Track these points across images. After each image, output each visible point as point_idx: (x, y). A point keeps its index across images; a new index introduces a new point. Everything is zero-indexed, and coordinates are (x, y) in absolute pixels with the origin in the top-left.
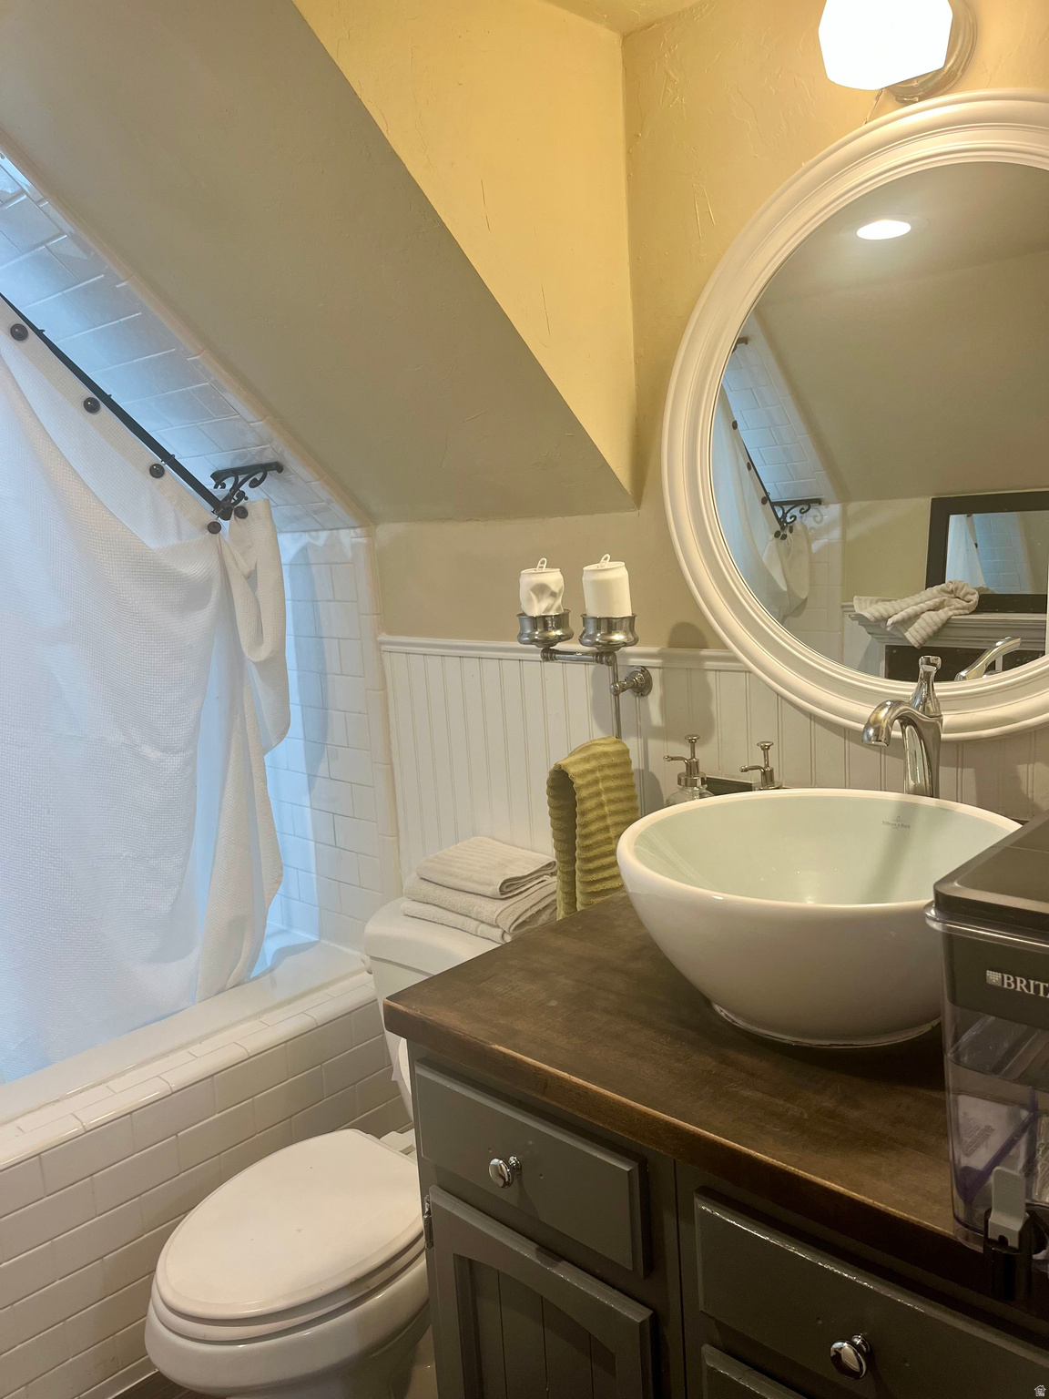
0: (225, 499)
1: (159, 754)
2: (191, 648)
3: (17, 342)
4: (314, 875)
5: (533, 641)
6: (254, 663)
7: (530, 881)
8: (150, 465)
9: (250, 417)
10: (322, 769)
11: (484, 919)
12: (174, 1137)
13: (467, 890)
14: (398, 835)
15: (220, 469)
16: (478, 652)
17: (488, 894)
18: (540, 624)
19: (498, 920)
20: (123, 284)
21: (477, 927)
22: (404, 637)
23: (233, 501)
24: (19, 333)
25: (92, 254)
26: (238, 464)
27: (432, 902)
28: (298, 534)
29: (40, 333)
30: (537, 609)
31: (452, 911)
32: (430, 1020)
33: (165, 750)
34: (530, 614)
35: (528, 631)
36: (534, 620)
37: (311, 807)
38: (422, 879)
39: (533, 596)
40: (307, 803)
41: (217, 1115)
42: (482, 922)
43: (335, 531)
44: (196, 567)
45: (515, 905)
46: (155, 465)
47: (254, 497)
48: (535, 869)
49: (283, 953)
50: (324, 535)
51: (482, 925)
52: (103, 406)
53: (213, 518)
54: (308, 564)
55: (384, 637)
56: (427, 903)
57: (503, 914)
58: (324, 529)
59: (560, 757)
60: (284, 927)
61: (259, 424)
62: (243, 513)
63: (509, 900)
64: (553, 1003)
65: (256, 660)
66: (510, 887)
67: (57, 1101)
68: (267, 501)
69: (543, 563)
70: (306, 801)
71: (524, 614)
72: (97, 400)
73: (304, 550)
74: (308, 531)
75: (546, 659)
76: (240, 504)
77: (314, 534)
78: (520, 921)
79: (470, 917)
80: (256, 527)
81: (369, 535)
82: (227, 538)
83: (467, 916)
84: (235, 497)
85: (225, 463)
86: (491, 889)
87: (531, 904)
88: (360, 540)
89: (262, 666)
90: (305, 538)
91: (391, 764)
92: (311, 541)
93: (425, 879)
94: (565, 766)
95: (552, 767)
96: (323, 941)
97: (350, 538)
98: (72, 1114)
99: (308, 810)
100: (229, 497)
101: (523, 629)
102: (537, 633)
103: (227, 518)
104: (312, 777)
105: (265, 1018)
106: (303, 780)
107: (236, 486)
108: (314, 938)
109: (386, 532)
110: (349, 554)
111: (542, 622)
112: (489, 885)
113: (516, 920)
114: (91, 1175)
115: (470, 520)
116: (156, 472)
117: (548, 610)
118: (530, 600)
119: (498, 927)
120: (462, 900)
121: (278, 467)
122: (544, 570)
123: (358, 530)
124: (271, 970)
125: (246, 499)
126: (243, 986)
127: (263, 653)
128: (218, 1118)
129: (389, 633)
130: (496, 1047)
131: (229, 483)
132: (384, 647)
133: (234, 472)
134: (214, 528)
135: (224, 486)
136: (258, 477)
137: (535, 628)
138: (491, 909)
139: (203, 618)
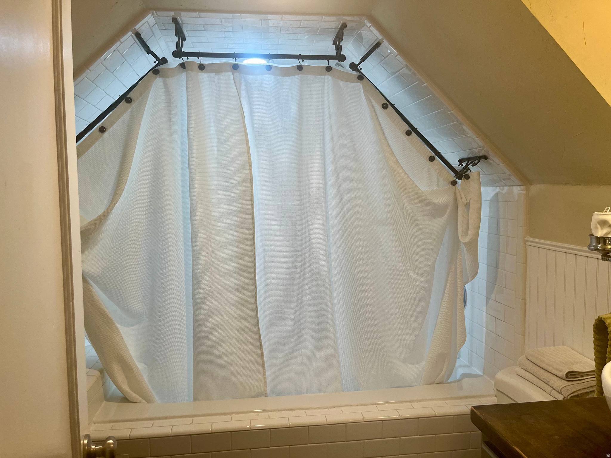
0: (461, 171)
1: (416, 276)
2: (434, 233)
3: (384, 110)
4: (484, 344)
5: (597, 250)
6: (463, 243)
7: (587, 376)
8: (429, 156)
9: (474, 136)
10: (493, 296)
11: (555, 388)
12: (399, 438)
13: (548, 370)
14: (524, 335)
15: (462, 158)
16: (575, 252)
17: (559, 376)
18: (602, 241)
19: (562, 391)
20: (425, 84)
21: (551, 391)
22: (539, 240)
23: (464, 172)
24: (385, 107)
25: (412, 71)
26: (470, 156)
27: (530, 371)
28: (495, 187)
29: (393, 106)
30: (600, 233)
31: (540, 379)
32: (488, 423)
33: (418, 274)
34: (596, 235)
35: (594, 244)
36: (599, 239)
37: (486, 313)
38: (527, 359)
39: (598, 226)
40: (485, 310)
41: (418, 436)
42: (554, 389)
43: (511, 187)
44: (441, 199)
45: (573, 386)
46: (431, 156)
47: (474, 170)
48: (590, 370)
49: (465, 376)
50: (506, 188)
51: (554, 391)
52: (413, 133)
53: (454, 179)
54: (498, 201)
55: (528, 238)
56: (528, 372)
57: (565, 388)
58: (506, 186)
59: (603, 314)
60: (468, 364)
61: (478, 140)
62: (468, 177)
63: (571, 382)
64: (556, 437)
65: (465, 242)
66: (571, 376)
67: (357, 405)
68: (479, 173)
69: (608, 209)
70: (484, 309)
71: (593, 235)
72: (412, 130)
73: (496, 195)
74: (499, 186)
75: (603, 259)
76: (467, 173)
77: (502, 187)
78: (574, 394)
79: (548, 385)
80: (472, 183)
81: (527, 190)
82: (459, 188)
83: (546, 384)
84: (465, 170)
85: (465, 155)
86: (561, 373)
87: (583, 387)
88: (522, 191)
89: (466, 244)
90: (498, 190)
91: (525, 299)
92: (501, 191)
93: (529, 360)
94: (604, 318)
95: (597, 317)
96: (485, 376)
97: (517, 190)
98: (361, 412)
99: (485, 313)
100: (462, 170)
101: (591, 242)
102: (599, 245)
103: (460, 179)
104: (488, 299)
105: (447, 402)
106: (484, 299)
107: (468, 165)
108: (481, 373)
109: (535, 188)
110: (516, 198)
111: (603, 240)
112: (561, 371)
113: (572, 393)
114: (364, 440)
115: (579, 184)
116: (432, 159)
117: (606, 234)
118: (596, 228)
119: (562, 394)
120: (546, 376)
121: (485, 158)
122: (607, 213)
123: (522, 187)
124: (459, 381)
125: (471, 171)
126: (441, 384)
127: (467, 239)
128: (418, 438)
129: (532, 237)
130: (515, 447)
131: (464, 164)
132: (527, 243)
133: (467, 159)
134: (454, 183)
135: (462, 165)
136: (476, 162)
137: (599, 243)
138: (560, 384)
139: (441, 221)
